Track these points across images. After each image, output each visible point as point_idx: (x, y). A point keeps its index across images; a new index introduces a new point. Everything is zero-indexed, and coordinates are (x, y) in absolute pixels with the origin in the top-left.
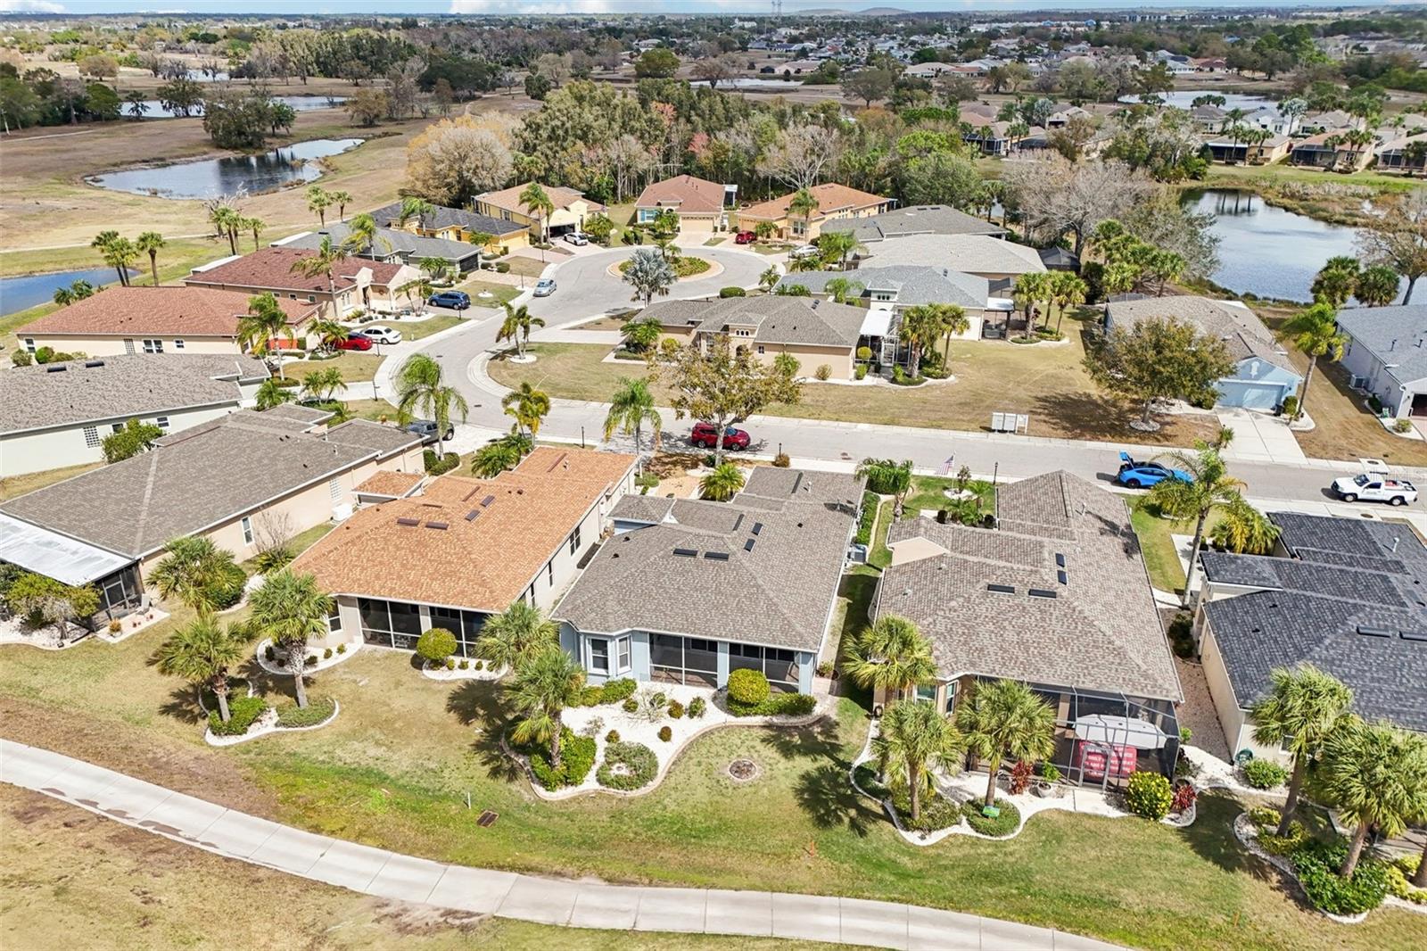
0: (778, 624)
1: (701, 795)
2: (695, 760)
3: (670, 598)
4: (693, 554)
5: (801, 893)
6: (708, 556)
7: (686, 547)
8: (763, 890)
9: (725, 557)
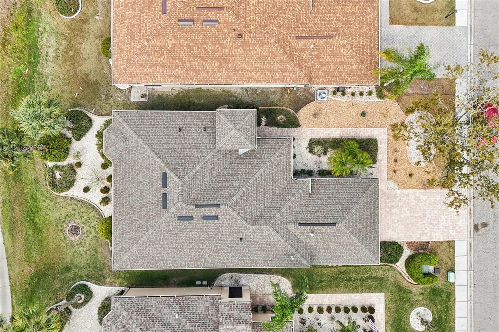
0: (126, 245)
1: (54, 216)
2: (76, 207)
3: (134, 179)
4: (165, 185)
5: (9, 270)
6: (165, 195)
7: (169, 180)
8: (7, 254)
9: (165, 206)
